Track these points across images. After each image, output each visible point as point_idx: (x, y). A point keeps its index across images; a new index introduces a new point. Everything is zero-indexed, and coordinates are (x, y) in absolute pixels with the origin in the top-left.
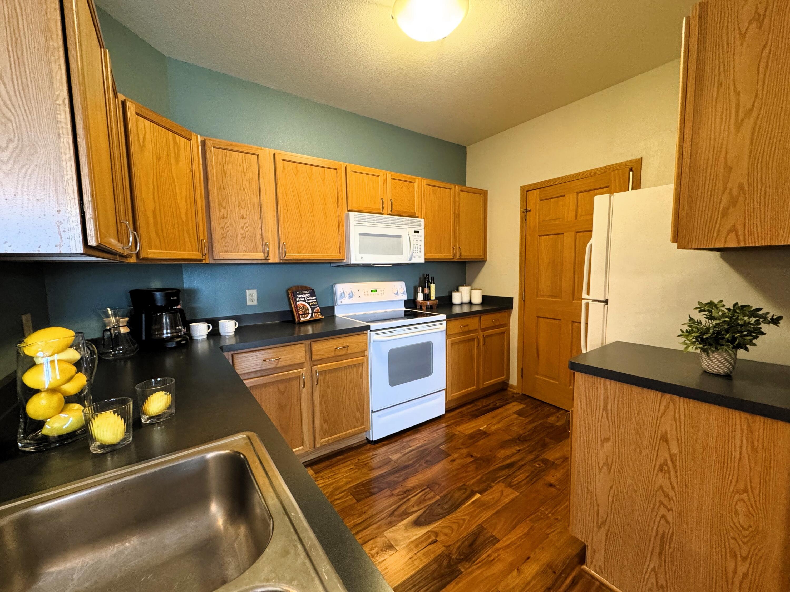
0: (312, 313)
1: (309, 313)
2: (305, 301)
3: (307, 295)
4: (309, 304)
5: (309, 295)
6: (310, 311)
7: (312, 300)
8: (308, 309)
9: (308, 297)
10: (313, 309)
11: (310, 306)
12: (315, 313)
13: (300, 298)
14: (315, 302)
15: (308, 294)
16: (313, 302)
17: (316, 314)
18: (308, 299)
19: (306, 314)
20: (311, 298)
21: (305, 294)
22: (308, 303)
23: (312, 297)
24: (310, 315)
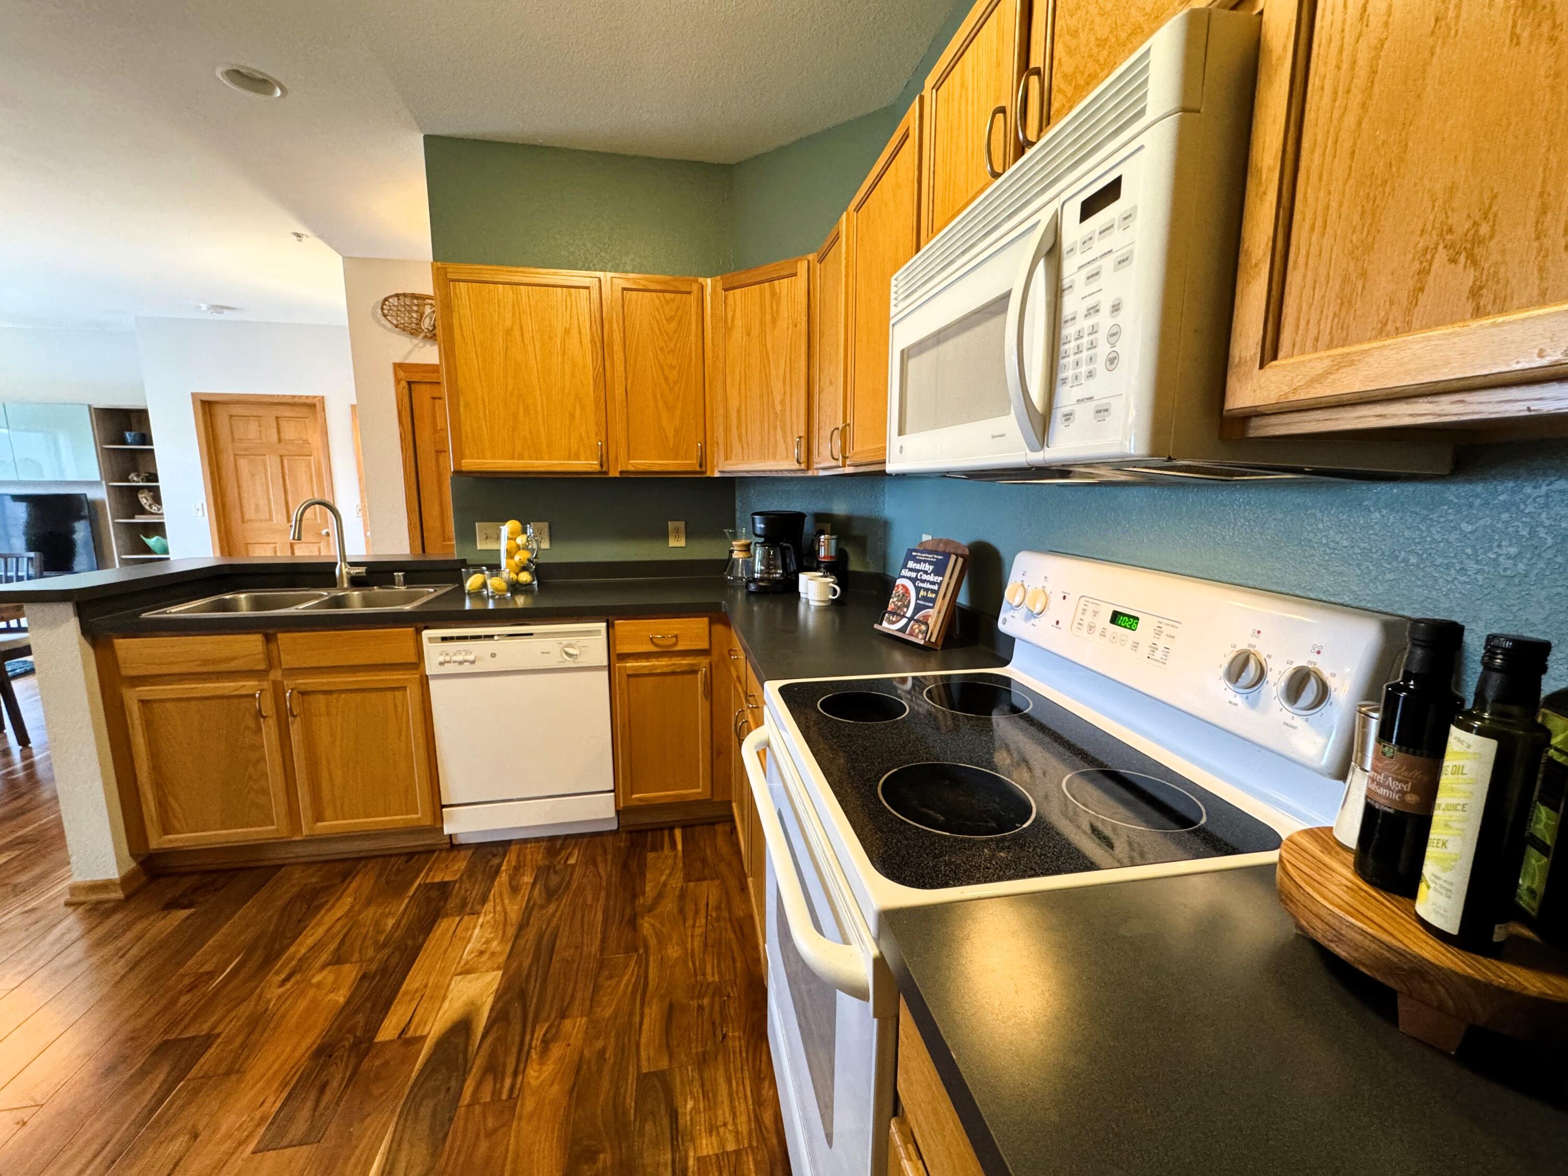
0: (910, 619)
1: (904, 616)
2: (913, 580)
3: (928, 568)
4: (918, 593)
5: (931, 567)
6: (909, 614)
7: (933, 583)
8: (908, 606)
9: (926, 572)
10: (918, 608)
11: (917, 598)
12: (917, 621)
13: (911, 570)
14: (933, 591)
15: (930, 563)
16: (927, 590)
17: (916, 626)
18: (925, 577)
19: (899, 615)
20: (931, 578)
21: (925, 562)
22: (918, 589)
23: (935, 575)
24: (904, 621)
